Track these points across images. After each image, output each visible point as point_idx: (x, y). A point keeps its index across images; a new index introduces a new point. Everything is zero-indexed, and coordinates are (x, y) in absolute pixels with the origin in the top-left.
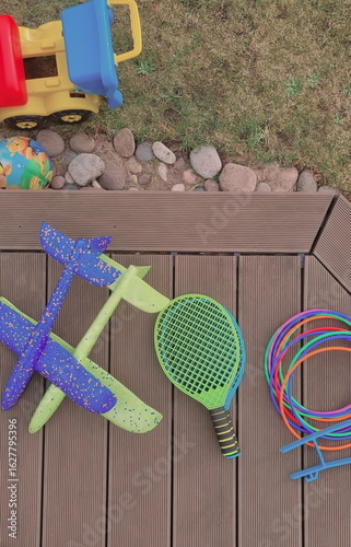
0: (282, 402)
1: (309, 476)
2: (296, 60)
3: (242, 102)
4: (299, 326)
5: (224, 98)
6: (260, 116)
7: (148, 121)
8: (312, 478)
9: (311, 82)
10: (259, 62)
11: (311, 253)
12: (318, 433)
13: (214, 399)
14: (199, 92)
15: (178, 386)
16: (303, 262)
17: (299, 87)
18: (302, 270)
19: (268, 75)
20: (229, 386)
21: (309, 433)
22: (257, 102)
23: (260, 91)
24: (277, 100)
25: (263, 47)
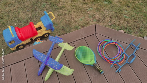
0: (106, 59)
1: (119, 70)
2: (80, 16)
3: (74, 24)
4: (101, 45)
5: (71, 25)
6: (78, 25)
7: (60, 32)
8: (120, 71)
9: (83, 18)
10: (74, 19)
11: (96, 33)
12: (115, 61)
13: (92, 62)
14: (67, 26)
15: (83, 63)
16: (95, 35)
17: (82, 20)
18: (96, 36)
19: (76, 19)
20: (94, 59)
21: (114, 62)
22: (77, 24)
23: (76, 22)
24: (79, 22)
25: (74, 16)
